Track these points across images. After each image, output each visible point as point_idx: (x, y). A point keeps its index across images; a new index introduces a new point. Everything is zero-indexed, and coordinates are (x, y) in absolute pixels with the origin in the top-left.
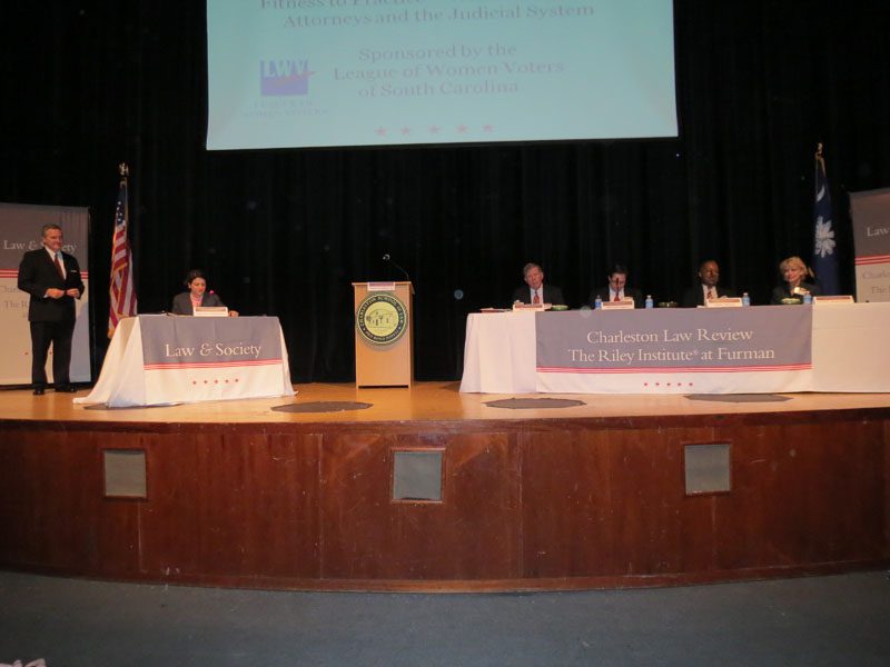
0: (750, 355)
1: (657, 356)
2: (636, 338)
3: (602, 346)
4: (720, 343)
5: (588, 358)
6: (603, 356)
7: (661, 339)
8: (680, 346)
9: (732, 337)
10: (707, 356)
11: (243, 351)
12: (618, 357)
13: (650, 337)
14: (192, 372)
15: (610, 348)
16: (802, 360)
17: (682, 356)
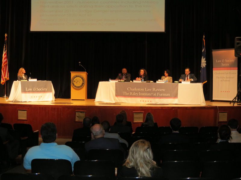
0: (164, 95)
1: (143, 94)
2: (139, 90)
3: (131, 91)
4: (158, 92)
5: (127, 94)
6: (131, 94)
7: (145, 90)
8: (149, 92)
9: (160, 90)
10: (155, 95)
11: (43, 90)
12: (134, 94)
13: (142, 90)
14: (31, 94)
15: (132, 92)
16: (176, 96)
17: (149, 94)
